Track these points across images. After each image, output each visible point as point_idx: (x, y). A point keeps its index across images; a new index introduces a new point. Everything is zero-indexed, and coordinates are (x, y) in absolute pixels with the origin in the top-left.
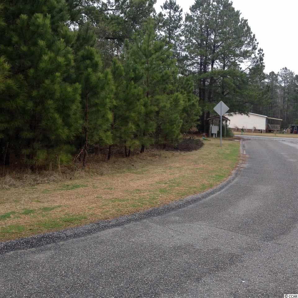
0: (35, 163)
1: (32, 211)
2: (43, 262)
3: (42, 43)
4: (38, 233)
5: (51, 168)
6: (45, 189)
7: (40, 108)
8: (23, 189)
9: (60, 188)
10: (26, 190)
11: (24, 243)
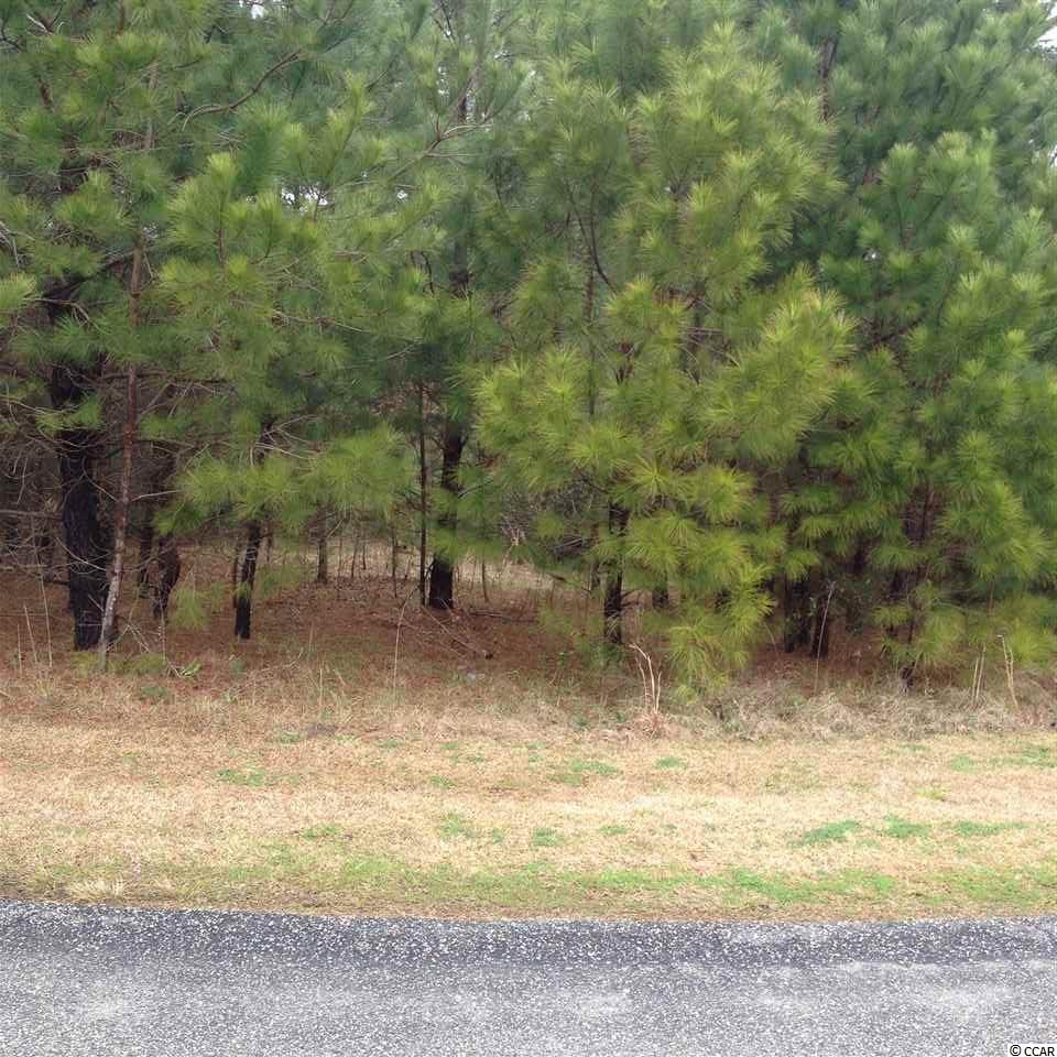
0: (921, 656)
1: (918, 827)
2: (972, 1022)
3: (961, 234)
4: (946, 912)
5: (976, 679)
6: (957, 753)
7: (941, 461)
8: (880, 744)
9: (1013, 756)
10: (892, 752)
11: (896, 941)
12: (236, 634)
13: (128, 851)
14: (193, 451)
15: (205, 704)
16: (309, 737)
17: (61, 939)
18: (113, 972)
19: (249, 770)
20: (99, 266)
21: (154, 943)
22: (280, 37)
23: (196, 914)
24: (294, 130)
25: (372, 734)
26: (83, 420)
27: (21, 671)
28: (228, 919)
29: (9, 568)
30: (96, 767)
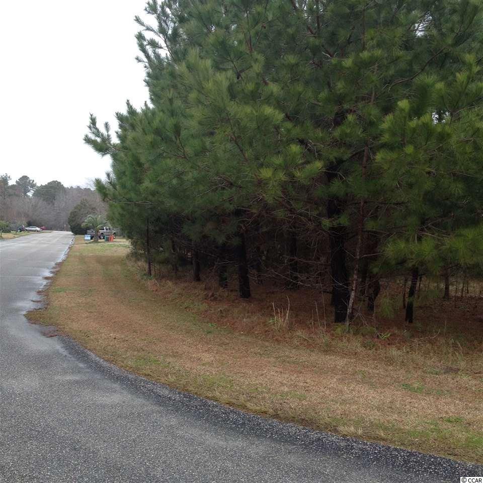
12: (406, 320)
13: (363, 415)
14: (388, 236)
15: (394, 352)
16: (445, 373)
17: (336, 451)
18: (360, 470)
19: (417, 385)
20: (350, 155)
21: (377, 459)
22: (435, 43)
23: (396, 449)
24: (440, 85)
25: (477, 375)
26: (341, 222)
27: (313, 330)
28: (411, 454)
29: (309, 285)
30: (347, 376)
